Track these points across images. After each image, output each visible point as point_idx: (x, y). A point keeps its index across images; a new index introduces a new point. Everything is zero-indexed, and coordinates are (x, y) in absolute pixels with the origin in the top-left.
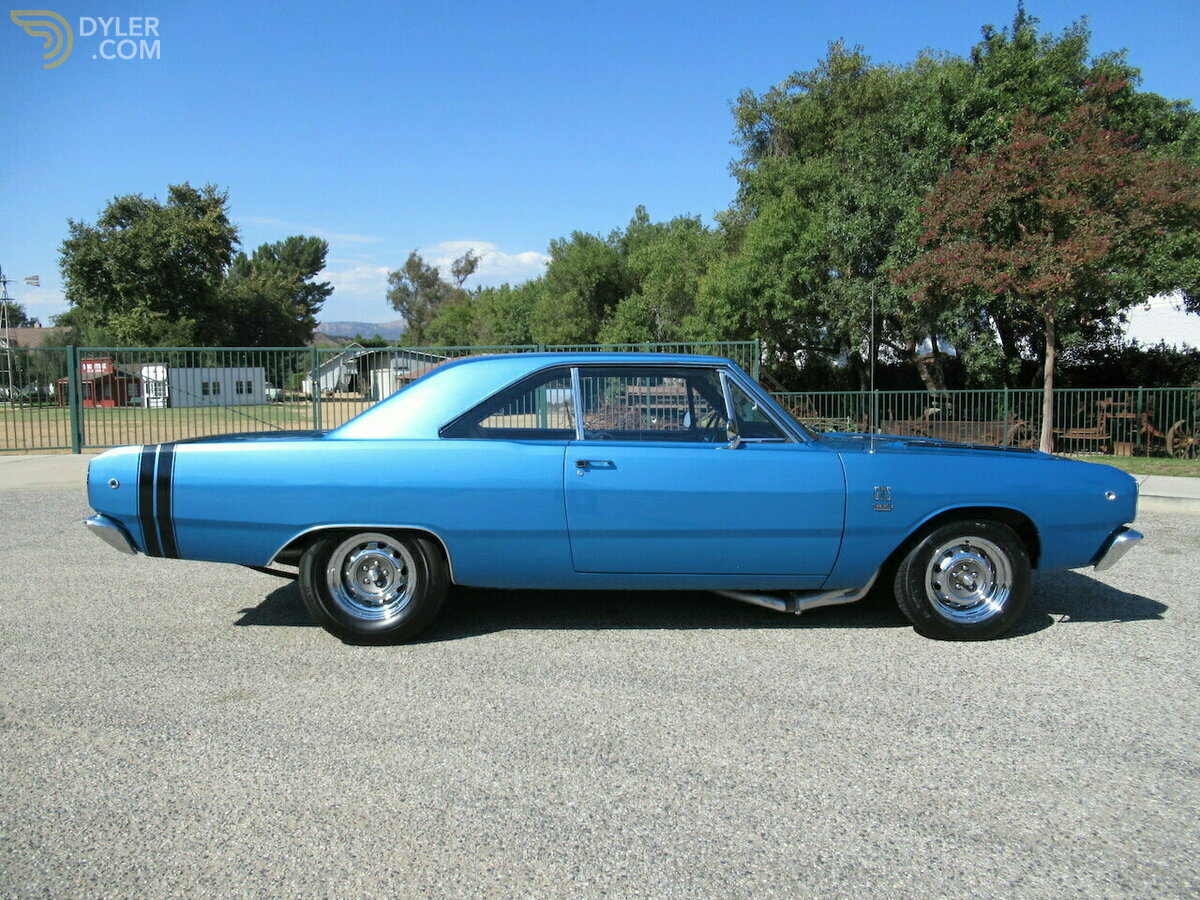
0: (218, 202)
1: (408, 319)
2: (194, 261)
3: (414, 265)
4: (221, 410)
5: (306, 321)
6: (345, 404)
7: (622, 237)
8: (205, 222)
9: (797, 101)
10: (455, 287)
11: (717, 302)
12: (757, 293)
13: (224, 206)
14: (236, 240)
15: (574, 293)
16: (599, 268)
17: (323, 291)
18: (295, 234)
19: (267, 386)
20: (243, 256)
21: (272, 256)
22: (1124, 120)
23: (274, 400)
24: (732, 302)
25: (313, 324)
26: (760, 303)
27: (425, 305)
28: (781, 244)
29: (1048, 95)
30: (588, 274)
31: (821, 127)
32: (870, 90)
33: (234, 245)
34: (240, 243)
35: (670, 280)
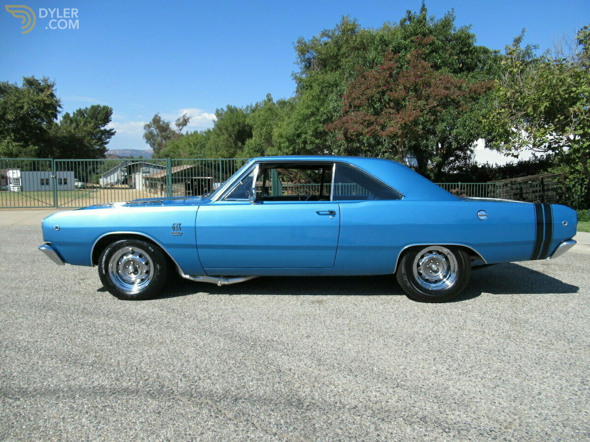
0: (50, 87)
1: (153, 148)
2: (37, 116)
3: (156, 121)
4: (43, 193)
5: (101, 148)
6: (120, 190)
7: (253, 108)
8: (42, 96)
9: (326, 44)
10: (177, 132)
11: (282, 140)
12: (299, 136)
13: (54, 89)
14: (60, 106)
15: (226, 136)
16: (239, 123)
17: (110, 133)
18: (95, 104)
19: (76, 181)
20: (67, 115)
21: (83, 115)
22: (468, 58)
23: (80, 188)
24: (289, 141)
25: (105, 150)
26: (300, 141)
27: (162, 141)
28: (310, 113)
29: (430, 45)
30: (233, 126)
31: (335, 57)
32: (359, 40)
33: (58, 108)
34: (62, 108)
35: (265, 130)
